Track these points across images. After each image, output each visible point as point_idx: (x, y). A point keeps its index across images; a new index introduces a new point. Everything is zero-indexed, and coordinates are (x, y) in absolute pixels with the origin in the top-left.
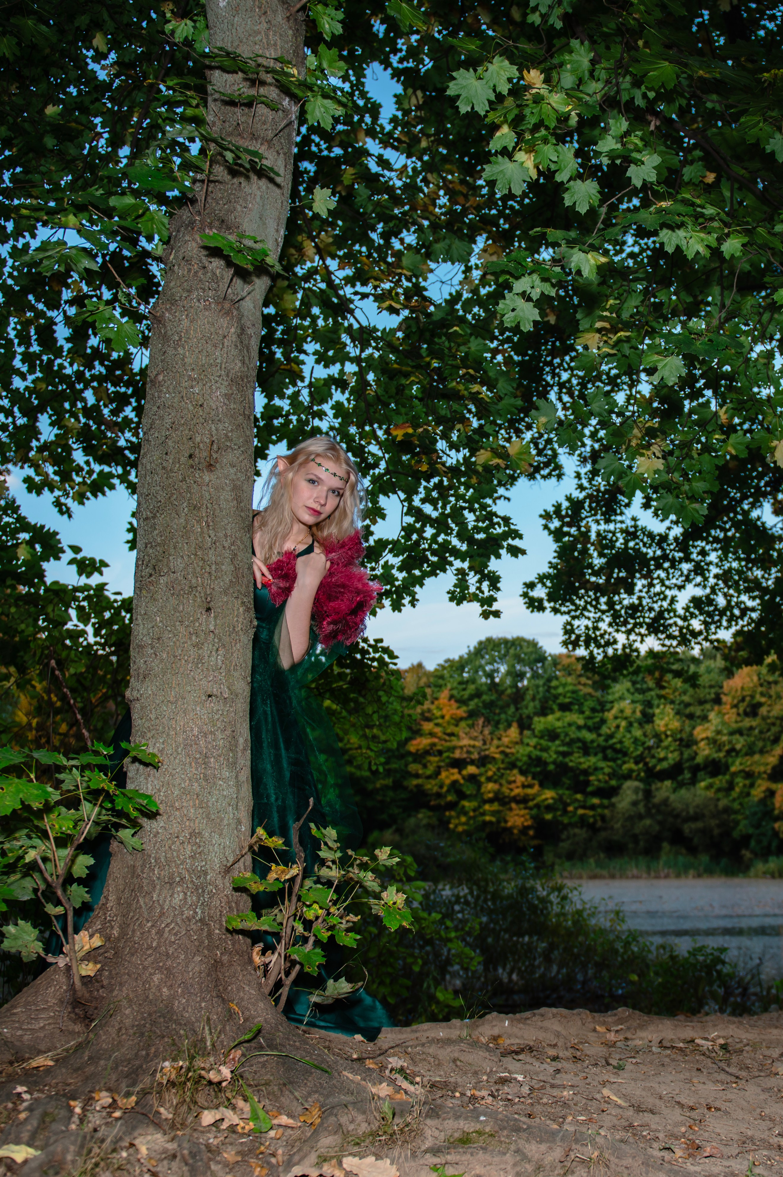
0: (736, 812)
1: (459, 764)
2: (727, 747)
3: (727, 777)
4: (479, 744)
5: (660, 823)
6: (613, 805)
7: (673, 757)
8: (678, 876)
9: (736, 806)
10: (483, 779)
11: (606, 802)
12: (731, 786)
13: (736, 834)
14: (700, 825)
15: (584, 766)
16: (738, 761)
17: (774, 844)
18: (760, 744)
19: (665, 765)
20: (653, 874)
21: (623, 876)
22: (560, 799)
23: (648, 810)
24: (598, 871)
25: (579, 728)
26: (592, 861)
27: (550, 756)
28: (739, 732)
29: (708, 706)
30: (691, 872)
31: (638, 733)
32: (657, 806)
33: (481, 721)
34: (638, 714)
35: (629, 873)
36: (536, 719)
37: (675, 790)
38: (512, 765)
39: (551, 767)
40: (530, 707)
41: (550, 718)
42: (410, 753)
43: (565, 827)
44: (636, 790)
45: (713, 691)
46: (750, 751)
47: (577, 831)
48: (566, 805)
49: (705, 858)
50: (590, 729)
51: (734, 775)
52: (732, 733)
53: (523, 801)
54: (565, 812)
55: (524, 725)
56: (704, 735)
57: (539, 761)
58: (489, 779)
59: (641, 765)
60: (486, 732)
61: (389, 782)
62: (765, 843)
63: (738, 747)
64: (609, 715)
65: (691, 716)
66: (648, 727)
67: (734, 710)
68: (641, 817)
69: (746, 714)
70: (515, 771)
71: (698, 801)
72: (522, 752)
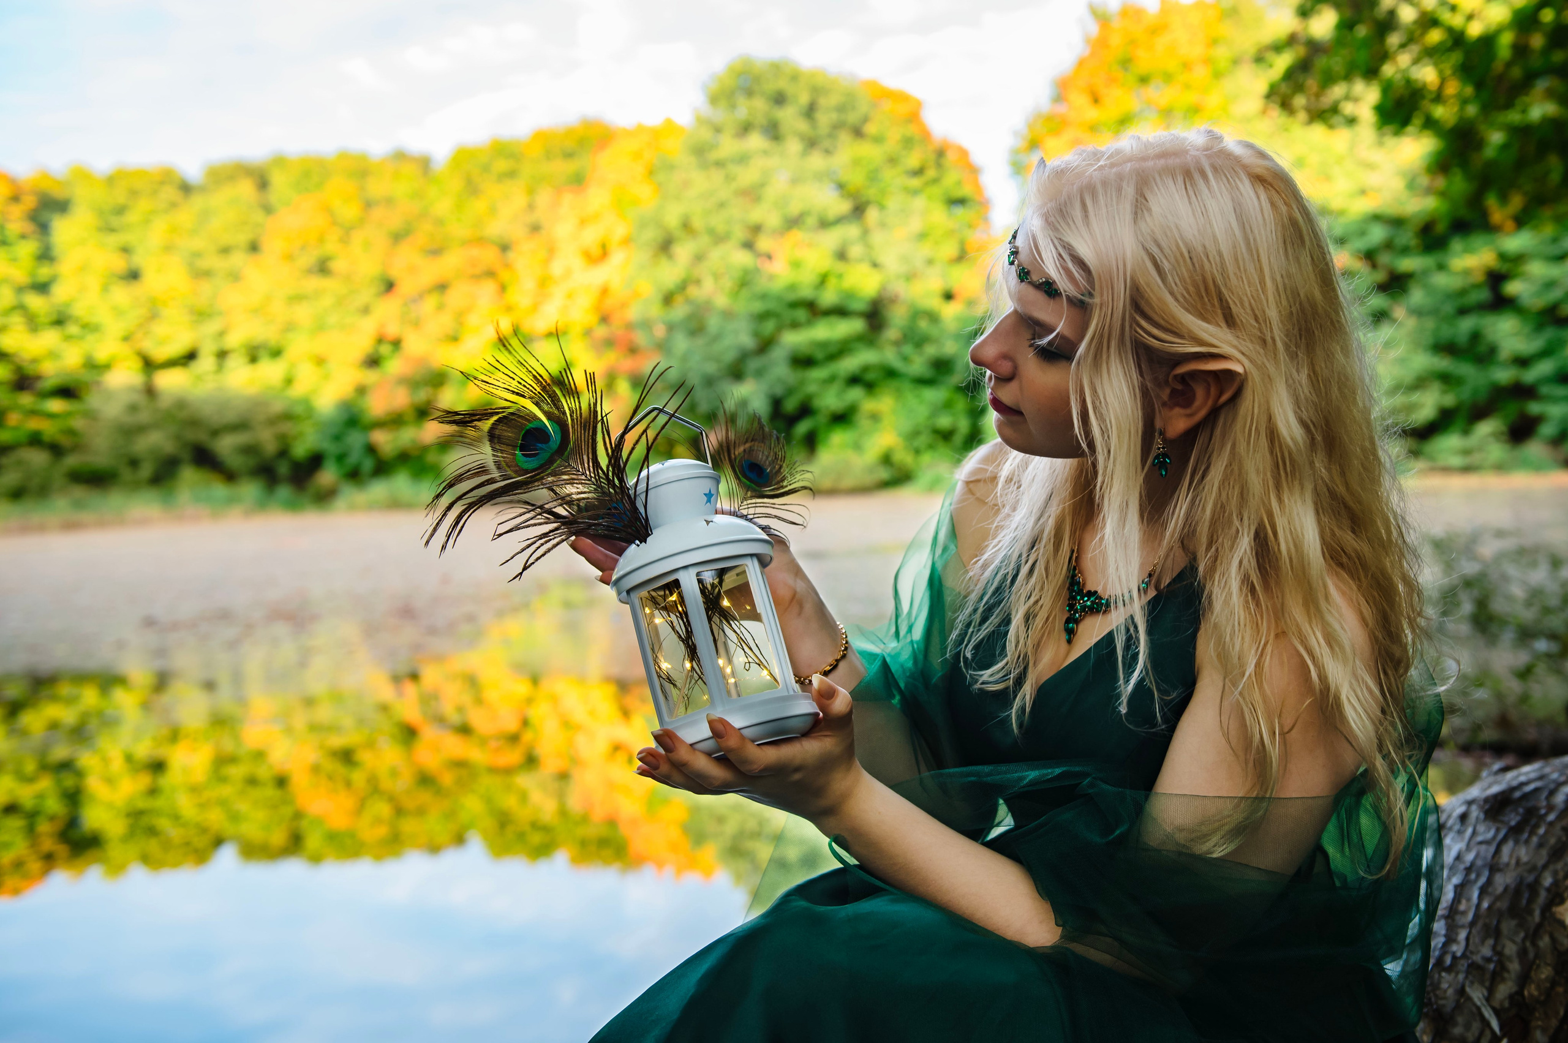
9: (299, 411)
17: (368, 463)
20: (171, 516)
23: (154, 416)
24: (75, 516)
26: (57, 498)
32: (167, 412)
35: (129, 516)
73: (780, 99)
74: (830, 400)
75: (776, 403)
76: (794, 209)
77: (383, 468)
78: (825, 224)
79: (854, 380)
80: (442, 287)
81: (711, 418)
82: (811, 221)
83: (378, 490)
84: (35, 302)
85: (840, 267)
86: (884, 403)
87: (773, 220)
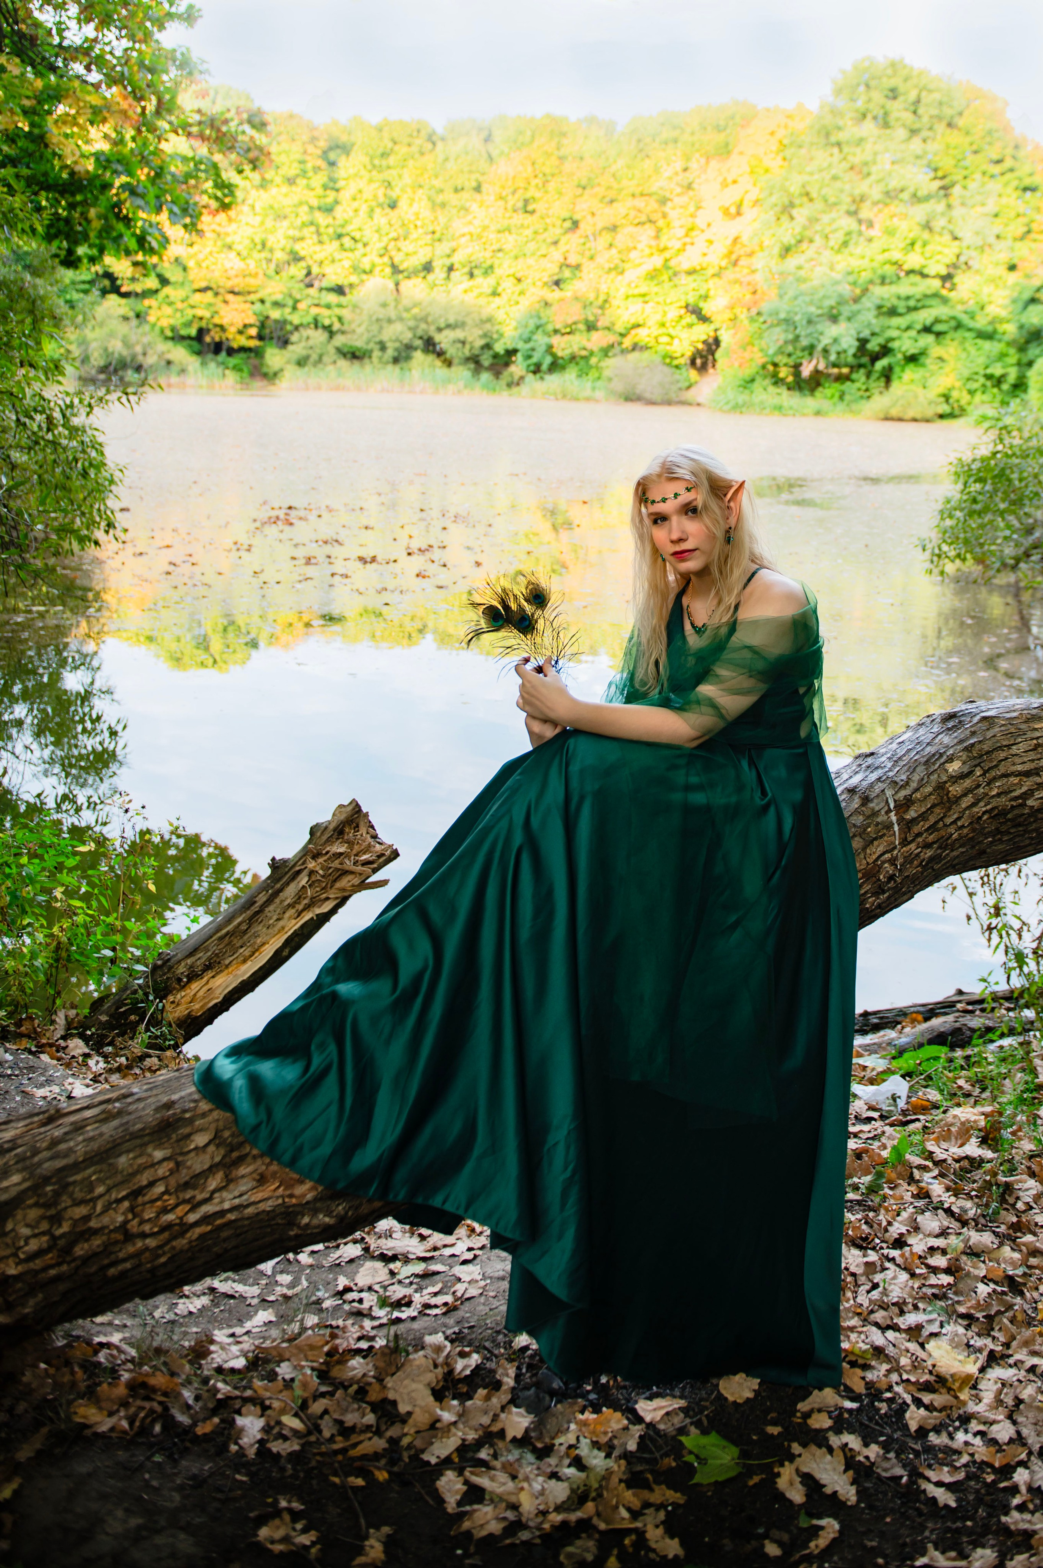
0: (501, 322)
2: (494, 247)
3: (493, 280)
5: (413, 330)
6: (351, 304)
7: (423, 254)
8: (437, 390)
9: (501, 315)
11: (343, 300)
12: (495, 292)
13: (499, 347)
14: (458, 335)
15: (320, 256)
16: (506, 263)
17: (549, 361)
19: (413, 261)
20: (406, 387)
22: (289, 294)
23: (398, 313)
24: (341, 382)
25: (311, 208)
26: (330, 369)
27: (278, 241)
29: (466, 195)
31: (381, 220)
32: (408, 309)
37: (426, 290)
39: (279, 254)
43: (296, 327)
44: (382, 288)
46: (521, 254)
47: (311, 332)
48: (296, 301)
49: (462, 373)
51: (502, 278)
52: (499, 231)
53: (243, 293)
54: (295, 310)
56: (465, 230)
59: (385, 260)
62: (535, 359)
63: (507, 247)
64: (345, 195)
65: (443, 205)
66: (393, 215)
67: (502, 204)
68: (390, 321)
71: (456, 305)
73: (893, 94)
74: (906, 344)
75: (863, 342)
76: (894, 184)
77: (556, 366)
78: (916, 199)
79: (927, 330)
80: (614, 228)
81: (811, 349)
82: (905, 196)
83: (553, 381)
84: (322, 219)
85: (926, 235)
86: (949, 349)
87: (876, 194)
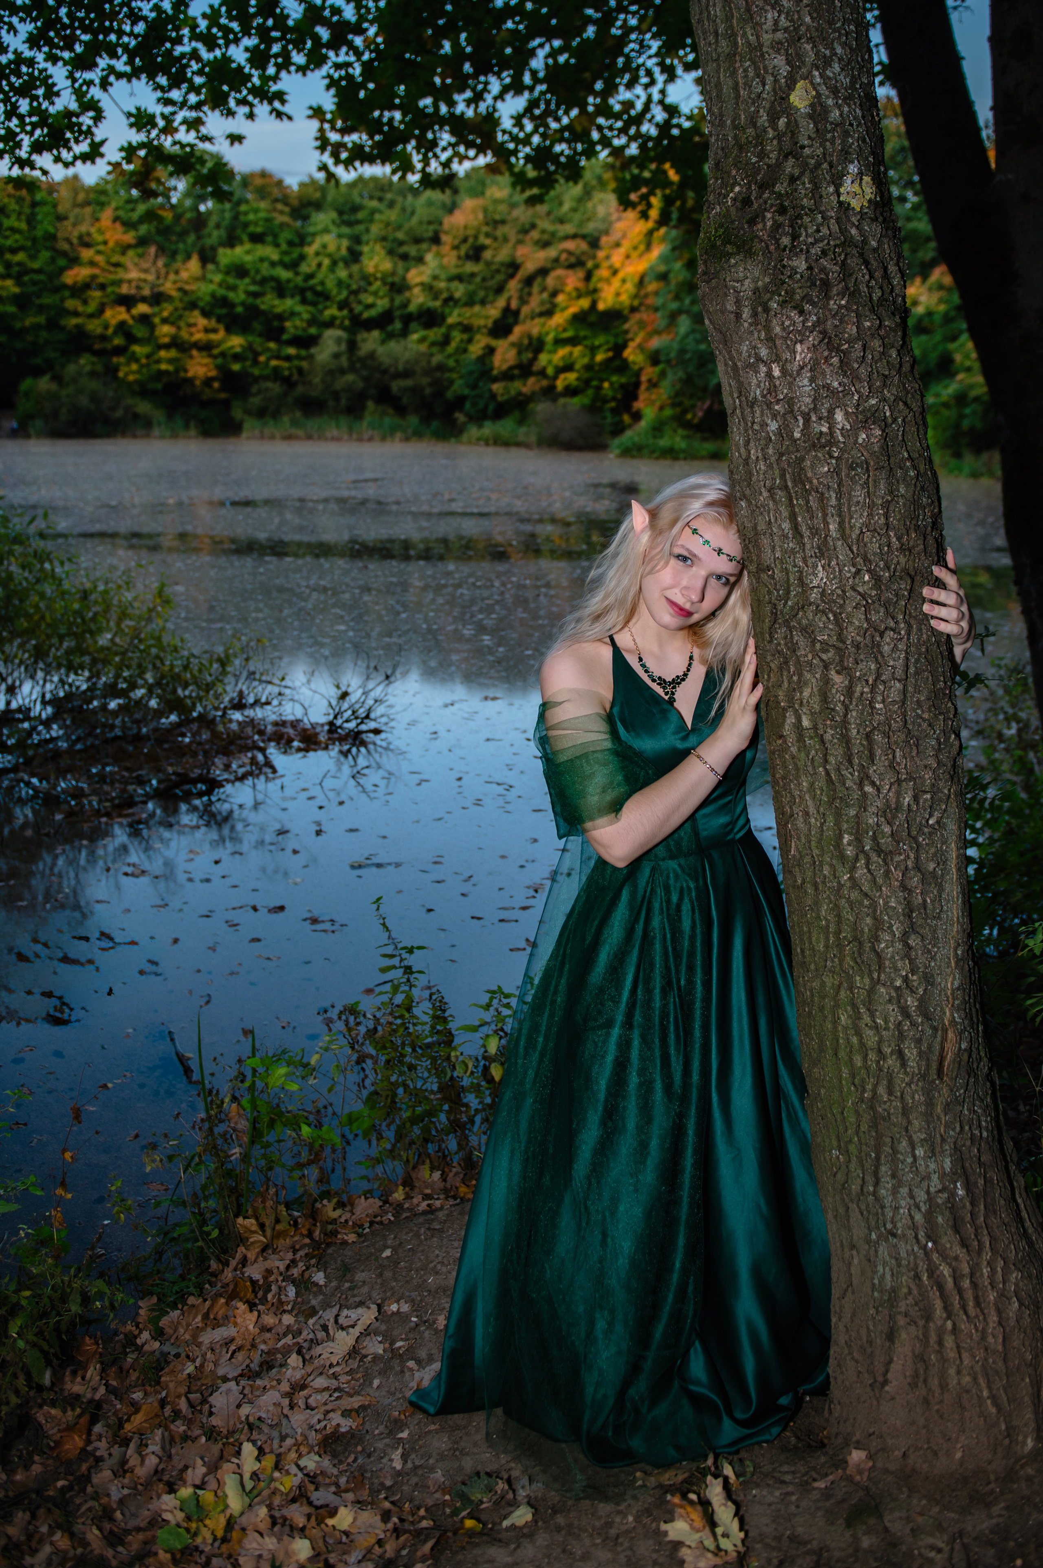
0: (451, 370)
1: (127, 301)
2: (445, 295)
3: (443, 330)
4: (151, 277)
5: (366, 379)
6: (311, 357)
7: (382, 304)
8: (383, 439)
9: (451, 363)
10: (157, 320)
11: (303, 353)
12: (446, 340)
13: (449, 394)
14: (409, 383)
15: (279, 310)
16: (456, 312)
17: (491, 407)
18: (481, 294)
19: (372, 313)
20: (355, 436)
21: (321, 437)
22: (250, 347)
23: (352, 363)
24: (293, 431)
25: (273, 264)
26: (286, 419)
27: (238, 297)
28: (459, 278)
29: (424, 246)
30: (399, 435)
31: (342, 273)
32: (362, 360)
33: (152, 250)
34: (344, 252)
35: (329, 434)
36: (221, 251)
37: (383, 342)
38: (193, 305)
39: (239, 309)
40: (214, 236)
41: (239, 250)
42: (65, 286)
43: (256, 379)
44: (339, 341)
45: (431, 228)
46: (470, 302)
47: (270, 384)
48: (256, 354)
49: (413, 420)
50: (286, 266)
51: (451, 327)
52: (450, 279)
53: (206, 347)
54: (256, 362)
55: (207, 257)
56: (418, 280)
57: (224, 302)
58: (165, 321)
59: (345, 312)
60: (160, 263)
61: (41, 319)
62: (481, 406)
63: (457, 295)
64: (310, 250)
65: (405, 257)
66: (355, 268)
67: (455, 253)
68: (343, 372)
69: (468, 257)
70: (196, 313)
71: (407, 355)
72: (204, 290)
